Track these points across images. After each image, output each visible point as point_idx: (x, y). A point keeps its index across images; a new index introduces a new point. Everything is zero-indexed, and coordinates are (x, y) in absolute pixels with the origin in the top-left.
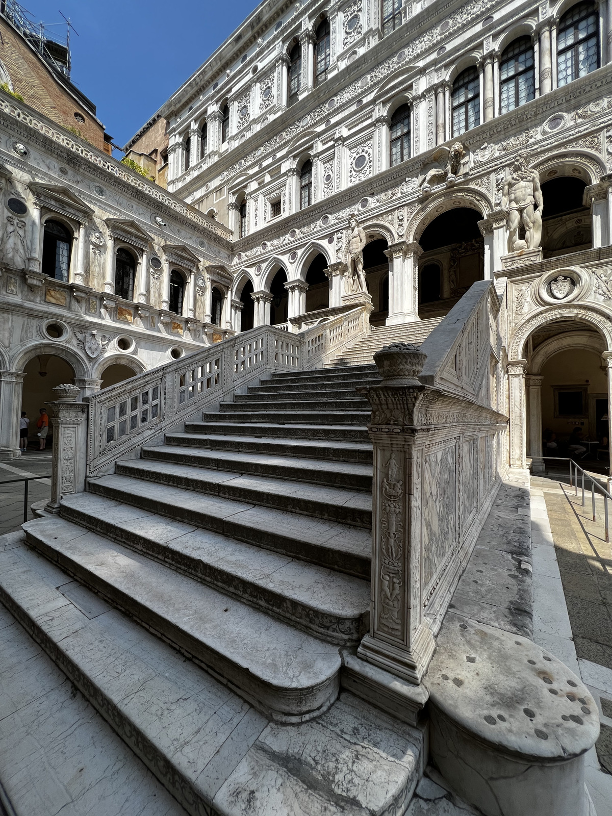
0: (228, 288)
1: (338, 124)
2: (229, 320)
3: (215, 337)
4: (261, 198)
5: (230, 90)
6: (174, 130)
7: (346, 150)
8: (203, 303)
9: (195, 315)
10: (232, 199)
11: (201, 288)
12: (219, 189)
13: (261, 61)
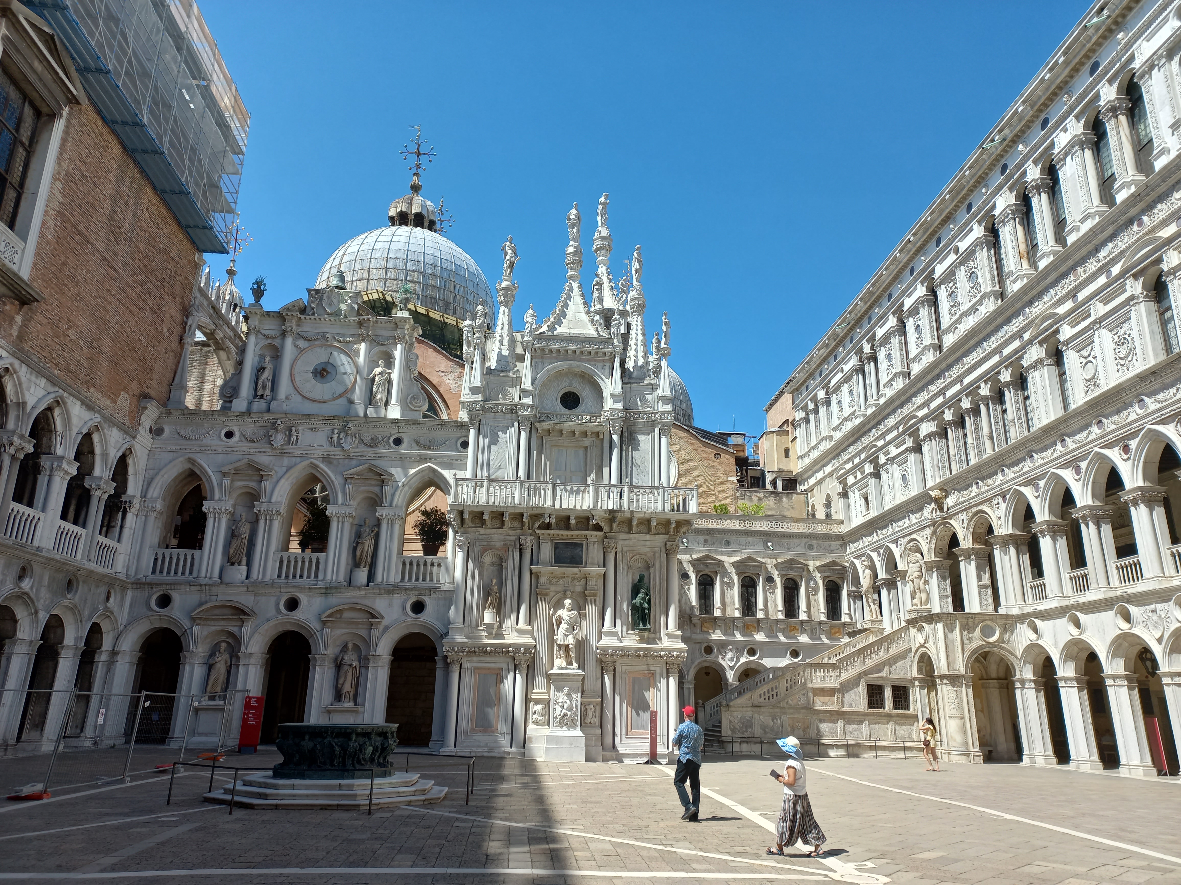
0: (843, 579)
1: (889, 443)
2: (847, 611)
3: (833, 631)
4: (856, 491)
5: (830, 382)
6: (798, 406)
7: (895, 466)
8: (817, 602)
9: (809, 616)
10: (840, 489)
11: (813, 588)
12: (830, 475)
13: (845, 364)
